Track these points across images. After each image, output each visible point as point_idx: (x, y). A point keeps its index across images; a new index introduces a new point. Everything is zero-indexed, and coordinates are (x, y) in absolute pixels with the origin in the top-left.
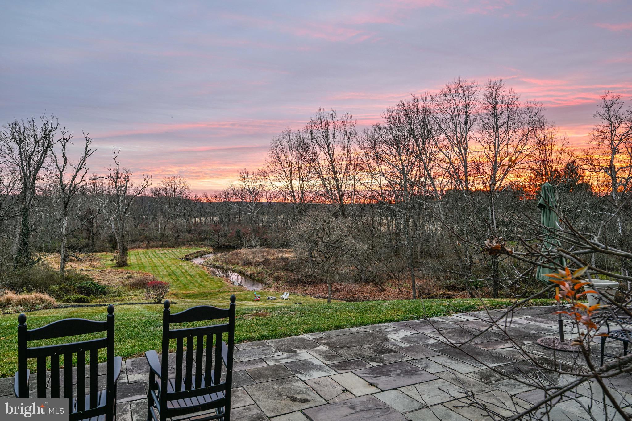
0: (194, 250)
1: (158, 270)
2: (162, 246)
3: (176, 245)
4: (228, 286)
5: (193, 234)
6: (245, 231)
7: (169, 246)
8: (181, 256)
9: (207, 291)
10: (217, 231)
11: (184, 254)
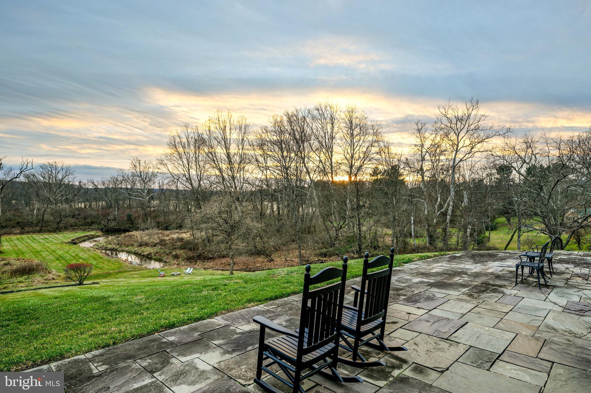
0: (80, 234)
1: (41, 255)
2: (40, 231)
3: (57, 230)
4: (127, 266)
5: (78, 219)
6: (137, 215)
7: (50, 231)
8: (66, 241)
9: (105, 272)
10: (105, 215)
11: (69, 238)
